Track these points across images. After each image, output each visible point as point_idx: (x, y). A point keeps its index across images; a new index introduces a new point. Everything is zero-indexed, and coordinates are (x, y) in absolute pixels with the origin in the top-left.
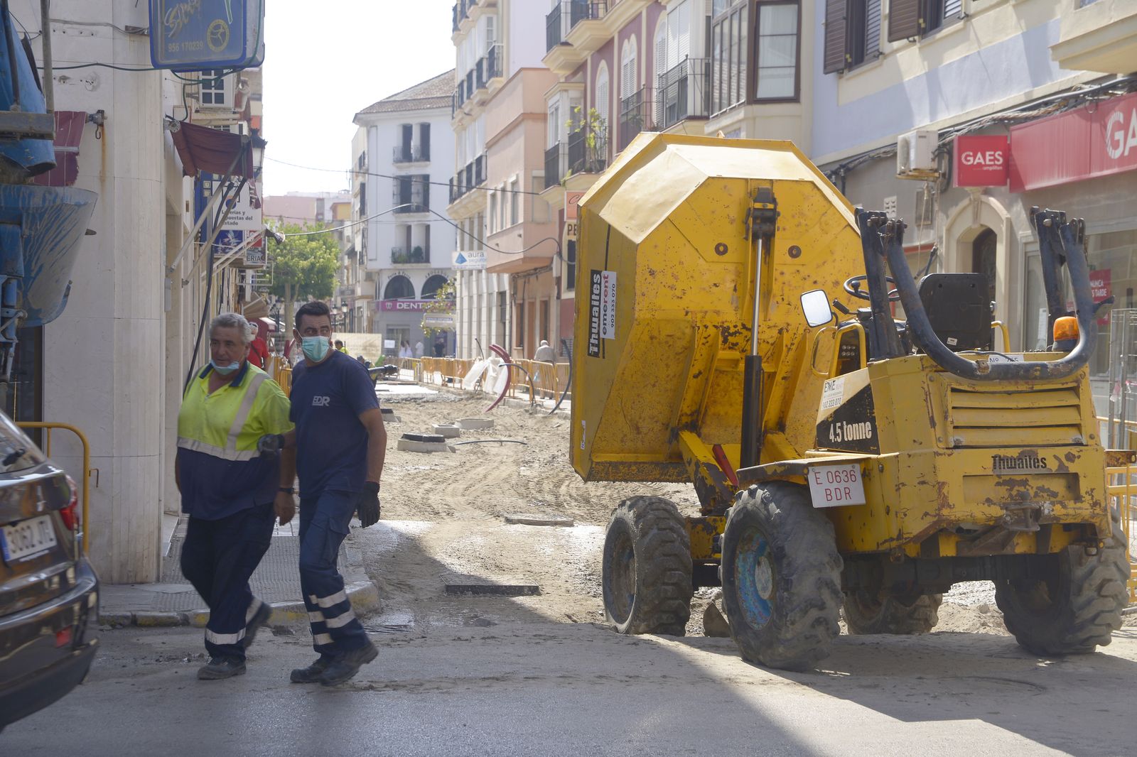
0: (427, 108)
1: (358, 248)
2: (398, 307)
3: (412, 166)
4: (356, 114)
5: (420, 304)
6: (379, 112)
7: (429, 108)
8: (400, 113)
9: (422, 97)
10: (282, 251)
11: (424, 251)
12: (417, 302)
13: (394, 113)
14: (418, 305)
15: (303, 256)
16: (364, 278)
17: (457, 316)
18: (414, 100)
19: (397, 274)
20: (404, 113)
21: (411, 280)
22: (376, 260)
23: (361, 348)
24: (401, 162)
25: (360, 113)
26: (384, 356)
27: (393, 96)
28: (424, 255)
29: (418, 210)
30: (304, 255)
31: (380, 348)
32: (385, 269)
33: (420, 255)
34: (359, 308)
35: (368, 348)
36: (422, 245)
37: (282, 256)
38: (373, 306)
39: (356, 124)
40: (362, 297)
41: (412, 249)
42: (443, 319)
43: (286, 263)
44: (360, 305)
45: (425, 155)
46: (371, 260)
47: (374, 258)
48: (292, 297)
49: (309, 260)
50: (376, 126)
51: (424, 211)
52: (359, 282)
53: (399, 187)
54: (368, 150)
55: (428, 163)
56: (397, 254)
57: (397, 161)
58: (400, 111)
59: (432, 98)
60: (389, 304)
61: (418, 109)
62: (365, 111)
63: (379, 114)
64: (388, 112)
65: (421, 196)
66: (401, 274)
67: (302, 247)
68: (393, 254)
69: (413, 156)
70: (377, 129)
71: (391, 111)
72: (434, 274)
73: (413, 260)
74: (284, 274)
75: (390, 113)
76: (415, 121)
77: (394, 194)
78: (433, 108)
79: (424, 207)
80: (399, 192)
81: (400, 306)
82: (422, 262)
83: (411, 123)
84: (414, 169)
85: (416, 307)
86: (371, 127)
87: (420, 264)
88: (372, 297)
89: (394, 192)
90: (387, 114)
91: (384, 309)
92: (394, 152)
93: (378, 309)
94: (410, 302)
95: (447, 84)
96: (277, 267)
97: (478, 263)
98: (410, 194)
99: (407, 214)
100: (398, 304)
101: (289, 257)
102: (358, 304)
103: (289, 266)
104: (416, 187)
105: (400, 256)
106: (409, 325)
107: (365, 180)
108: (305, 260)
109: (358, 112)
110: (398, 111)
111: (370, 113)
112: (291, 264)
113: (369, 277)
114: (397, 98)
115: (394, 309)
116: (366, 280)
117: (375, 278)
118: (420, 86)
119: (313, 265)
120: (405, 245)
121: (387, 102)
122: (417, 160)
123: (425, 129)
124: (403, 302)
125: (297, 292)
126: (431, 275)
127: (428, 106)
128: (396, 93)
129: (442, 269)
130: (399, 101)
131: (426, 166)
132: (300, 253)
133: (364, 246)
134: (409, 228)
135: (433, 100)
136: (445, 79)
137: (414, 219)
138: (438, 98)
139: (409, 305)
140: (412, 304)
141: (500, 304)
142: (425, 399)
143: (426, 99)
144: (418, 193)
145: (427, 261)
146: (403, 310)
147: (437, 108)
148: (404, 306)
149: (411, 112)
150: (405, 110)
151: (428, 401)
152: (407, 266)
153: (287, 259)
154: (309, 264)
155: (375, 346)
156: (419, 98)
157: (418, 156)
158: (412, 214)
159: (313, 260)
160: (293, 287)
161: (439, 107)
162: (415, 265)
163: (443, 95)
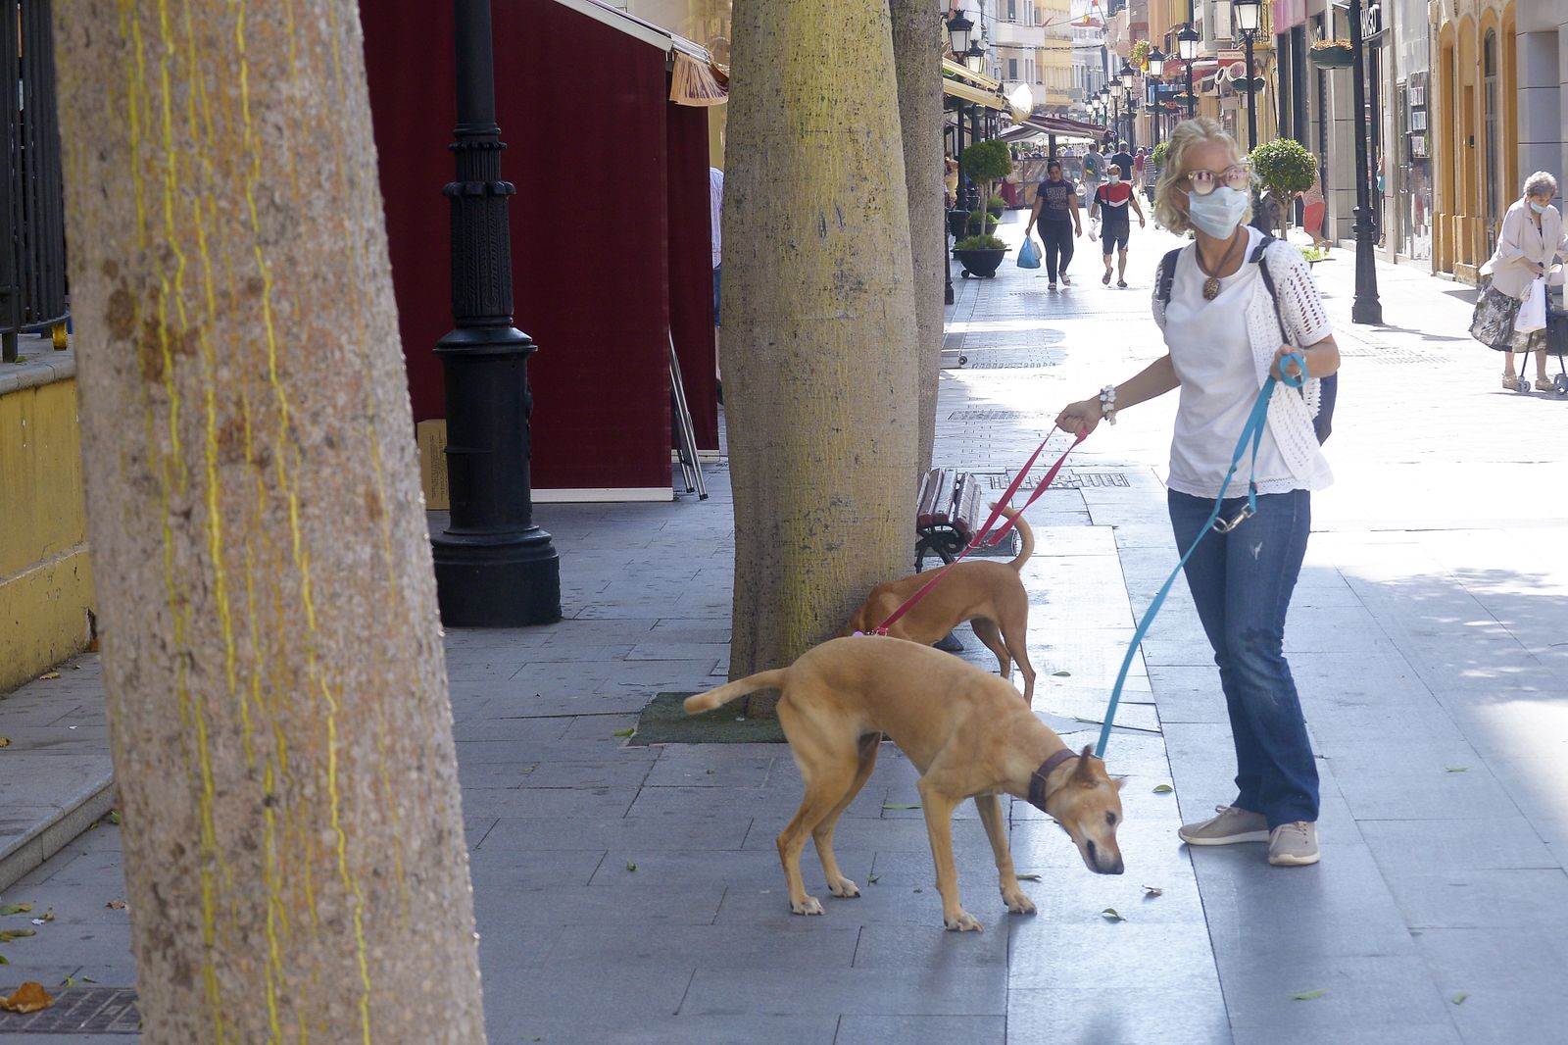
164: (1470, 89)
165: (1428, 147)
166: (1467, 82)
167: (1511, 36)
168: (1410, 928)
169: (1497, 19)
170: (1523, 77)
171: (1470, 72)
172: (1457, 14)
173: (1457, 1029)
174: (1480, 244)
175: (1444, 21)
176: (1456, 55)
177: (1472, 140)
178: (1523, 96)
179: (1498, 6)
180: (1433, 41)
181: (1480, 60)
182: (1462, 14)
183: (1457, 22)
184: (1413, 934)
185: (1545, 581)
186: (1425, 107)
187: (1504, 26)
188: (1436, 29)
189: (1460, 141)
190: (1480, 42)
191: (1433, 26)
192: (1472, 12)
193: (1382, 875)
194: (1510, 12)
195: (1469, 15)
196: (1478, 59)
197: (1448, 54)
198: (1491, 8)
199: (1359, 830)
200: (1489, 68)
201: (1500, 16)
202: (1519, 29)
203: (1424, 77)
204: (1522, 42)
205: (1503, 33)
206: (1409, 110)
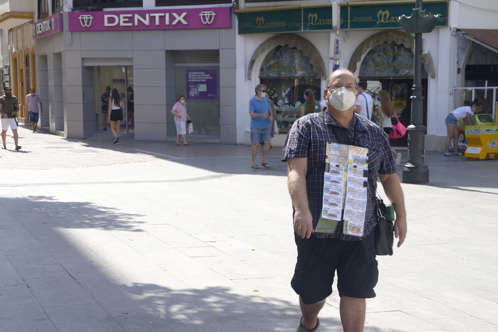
2: (106, 24)
5: (157, 15)
12: (149, 12)
14: (152, 19)
60: (86, 18)
81: (111, 20)
85: (147, 22)
91: (75, 27)
93: (62, 30)
94: (133, 13)
100: (106, 17)
106: (131, 59)
115: (97, 27)
124: (118, 13)
139: (131, 20)
140: (137, 17)
146: (118, 28)
148: (121, 20)
164: (22, 70)
165: (10, 85)
166: (21, 68)
167: (34, 56)
168: (22, 279)
169: (29, 51)
170: (37, 68)
171: (22, 65)
172: (17, 49)
173: (37, 300)
174: (26, 113)
175: (14, 51)
176: (18, 61)
177: (22, 84)
178: (37, 73)
179: (29, 48)
180: (10, 57)
181: (25, 63)
182: (19, 49)
183: (17, 52)
184: (23, 280)
185: (54, 198)
186: (9, 74)
187: (31, 53)
188: (12, 53)
189: (19, 84)
190: (24, 57)
191: (10, 53)
192: (22, 49)
193: (14, 267)
194: (33, 50)
195: (21, 50)
196: (24, 62)
197: (15, 60)
198: (27, 48)
199: (7, 258)
200: (27, 64)
201: (30, 51)
202: (36, 54)
203: (8, 66)
204: (37, 58)
205: (31, 56)
206: (4, 75)
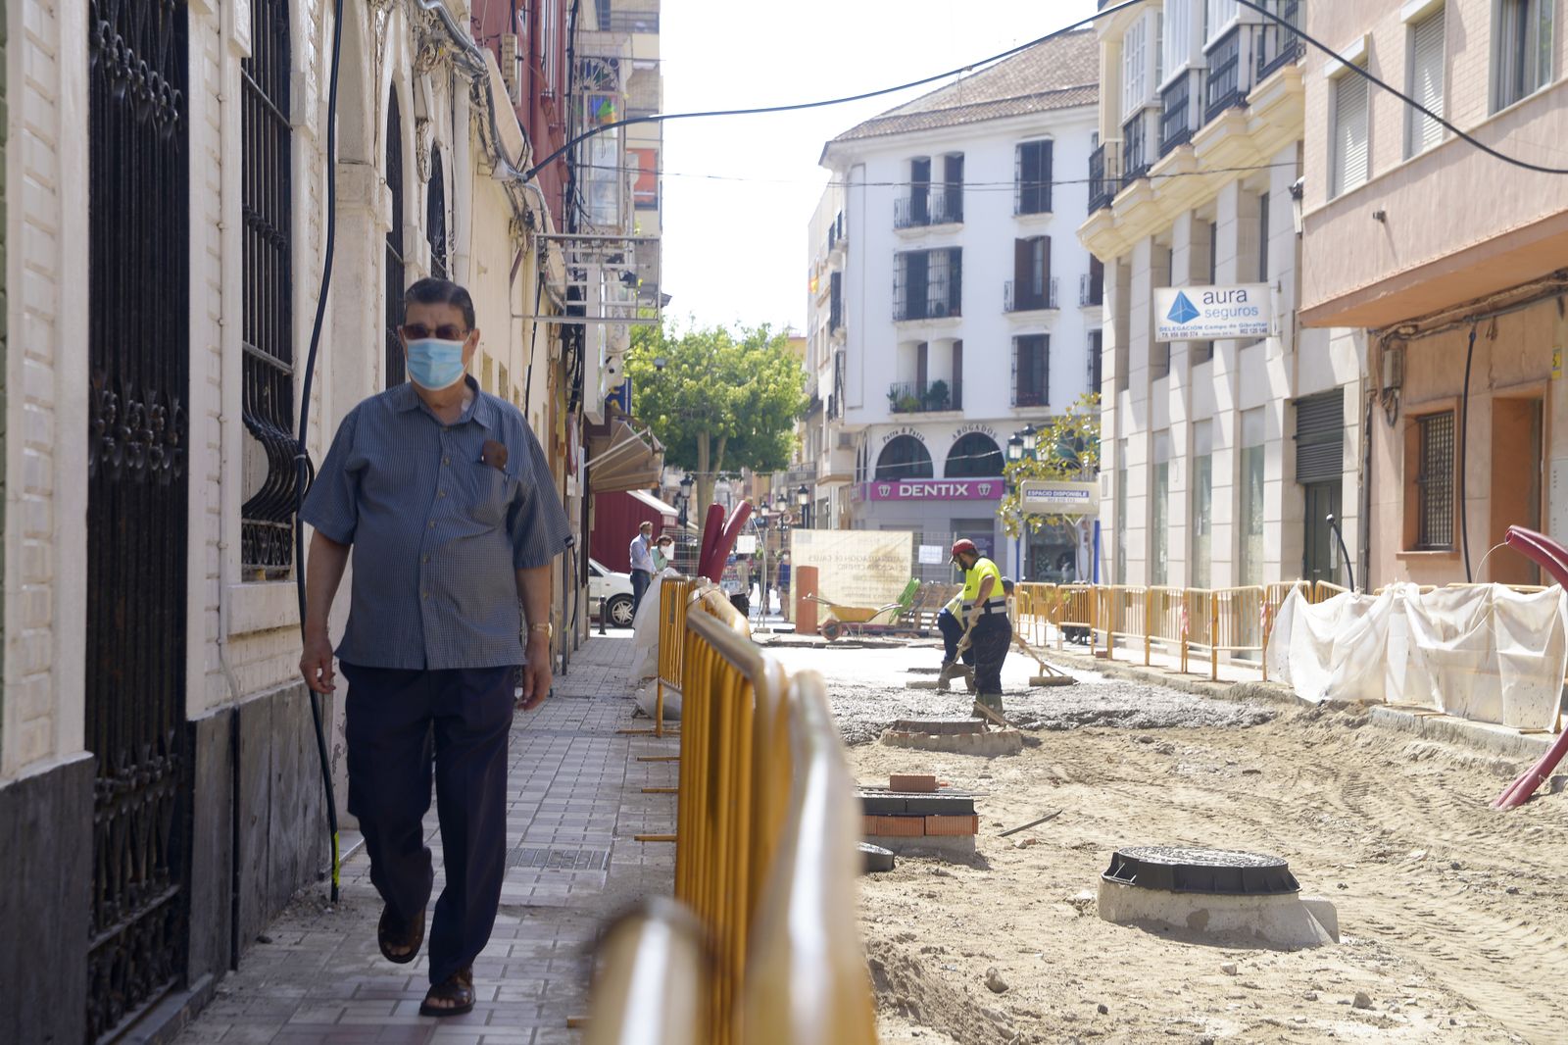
0: (960, 124)
1: (825, 391)
2: (901, 494)
3: (929, 232)
4: (828, 144)
5: (944, 487)
6: (870, 137)
7: (965, 123)
8: (908, 135)
9: (947, 106)
10: (692, 367)
11: (950, 387)
12: (938, 483)
13: (897, 138)
14: (940, 490)
15: (734, 378)
16: (837, 444)
17: (1103, 487)
18: (934, 112)
19: (900, 433)
20: (915, 135)
21: (926, 443)
22: (861, 407)
23: (867, 564)
24: (909, 226)
25: (835, 141)
26: (917, 581)
27: (893, 110)
28: (950, 396)
29: (940, 313)
30: (736, 376)
31: (908, 564)
32: (877, 425)
33: (944, 397)
34: (822, 502)
35: (882, 564)
36: (947, 378)
37: (692, 378)
38: (855, 492)
39: (826, 167)
40: (833, 478)
41: (929, 387)
42: (1067, 493)
43: (701, 392)
44: (823, 496)
45: (954, 211)
46: (851, 408)
47: (859, 404)
48: (712, 467)
49: (746, 386)
50: (864, 165)
51: (950, 314)
52: (827, 451)
53: (904, 273)
54: (847, 211)
55: (959, 225)
56: (900, 397)
57: (900, 226)
58: (909, 131)
59: (968, 106)
60: (885, 488)
61: (942, 126)
62: (844, 137)
63: (869, 141)
64: (887, 134)
65: (946, 285)
66: (907, 432)
67: (732, 359)
68: (893, 396)
69: (932, 218)
70: (865, 170)
71: (893, 134)
72: (968, 431)
73: (928, 406)
74: (696, 415)
75: (890, 138)
76: (935, 150)
77: (895, 287)
78: (971, 122)
79: (953, 306)
80: (904, 282)
81: (905, 490)
82: (947, 410)
83: (928, 154)
84: (933, 238)
85: (935, 493)
86: (854, 166)
87: (944, 414)
88: (849, 478)
89: (895, 281)
90: (885, 139)
91: (876, 496)
92: (896, 210)
93: (865, 499)
94: (924, 483)
95: (994, 83)
96: (683, 400)
97: (1232, 320)
98: (926, 284)
99: (920, 321)
100: (901, 487)
101: (708, 378)
102: (820, 492)
103: (705, 399)
104: (936, 271)
105: (906, 398)
107: (841, 266)
108: (739, 386)
109: (831, 139)
110: (904, 133)
111: (853, 139)
112: (711, 393)
113: (845, 441)
114: (902, 112)
115: (894, 496)
116: (839, 448)
117: (859, 443)
118: (943, 92)
119: (755, 396)
120: (914, 379)
121: (883, 120)
122: (939, 222)
123: (955, 165)
124: (911, 484)
125: (721, 458)
126: (963, 434)
127: (962, 120)
128: (899, 104)
129: (984, 422)
130: (905, 116)
131: (956, 232)
132: (729, 374)
133: (838, 383)
134: (922, 349)
135: (970, 109)
136: (989, 76)
137: (932, 332)
138: (978, 105)
139: (922, 490)
140: (927, 488)
141: (1294, 433)
142: (1139, 718)
143: (956, 108)
144: (940, 282)
145: (957, 406)
146: (911, 498)
147: (977, 121)
148: (914, 491)
149: (929, 133)
150: (919, 130)
151: (1152, 725)
152: (919, 417)
153: (701, 383)
154: (747, 393)
155: (897, 560)
156: (942, 108)
157: (941, 215)
158: (928, 321)
159: (756, 385)
160: (714, 444)
161: (983, 120)
162: (934, 416)
163: (990, 100)
